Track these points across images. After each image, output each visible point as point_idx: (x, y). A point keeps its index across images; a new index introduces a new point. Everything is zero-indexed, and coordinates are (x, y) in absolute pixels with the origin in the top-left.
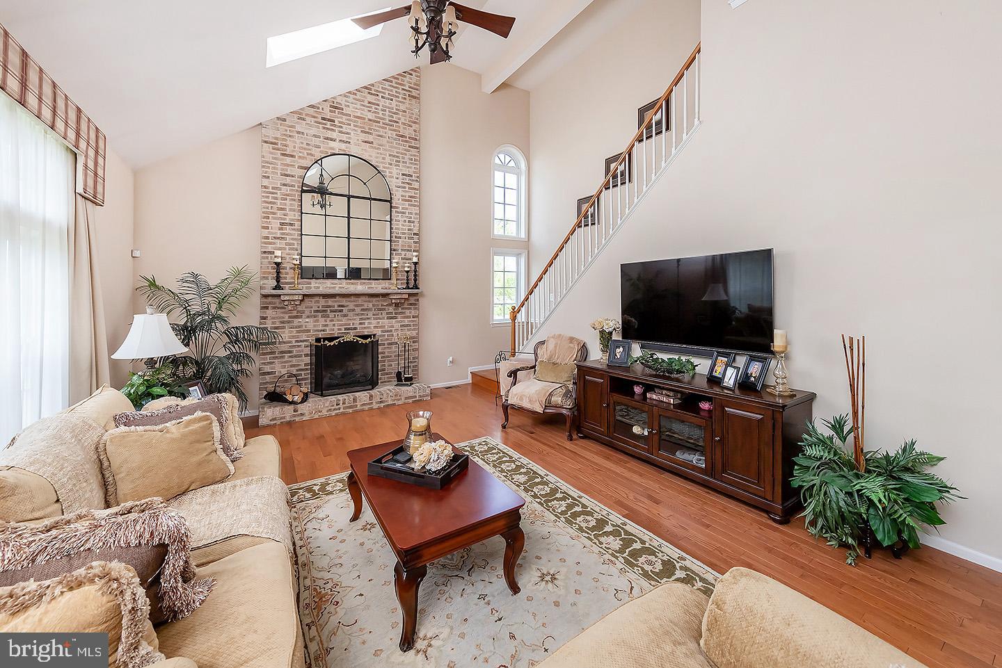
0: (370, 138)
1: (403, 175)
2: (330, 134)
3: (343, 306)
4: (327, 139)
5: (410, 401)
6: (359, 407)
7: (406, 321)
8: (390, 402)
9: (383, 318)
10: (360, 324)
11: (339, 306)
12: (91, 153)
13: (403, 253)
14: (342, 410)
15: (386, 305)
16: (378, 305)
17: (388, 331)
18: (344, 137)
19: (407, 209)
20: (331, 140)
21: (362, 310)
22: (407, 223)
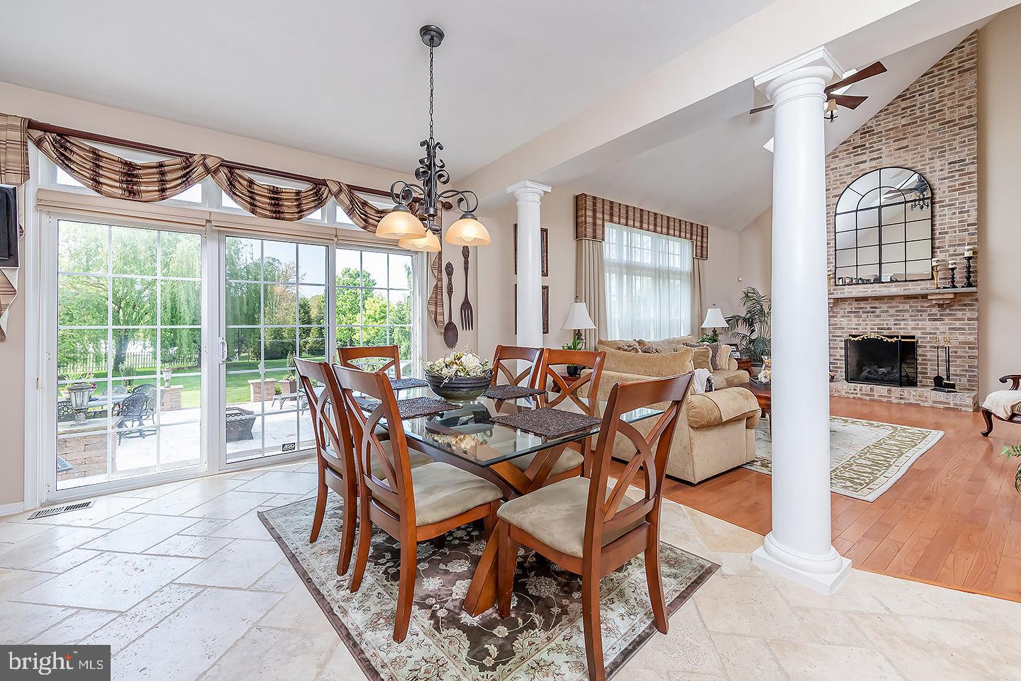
0: (905, 143)
1: (950, 163)
2: (860, 159)
3: (875, 308)
4: (858, 163)
5: (942, 406)
6: (876, 397)
7: (958, 324)
8: (912, 401)
9: (924, 320)
10: (895, 324)
11: (871, 308)
12: (699, 239)
13: (952, 249)
14: (859, 395)
15: (929, 307)
16: (916, 306)
17: (930, 333)
18: (875, 155)
19: (957, 199)
20: (862, 162)
21: (897, 311)
22: (957, 215)
